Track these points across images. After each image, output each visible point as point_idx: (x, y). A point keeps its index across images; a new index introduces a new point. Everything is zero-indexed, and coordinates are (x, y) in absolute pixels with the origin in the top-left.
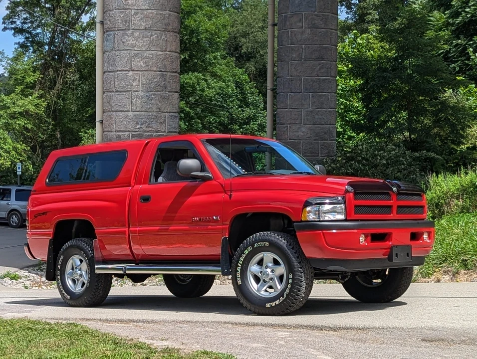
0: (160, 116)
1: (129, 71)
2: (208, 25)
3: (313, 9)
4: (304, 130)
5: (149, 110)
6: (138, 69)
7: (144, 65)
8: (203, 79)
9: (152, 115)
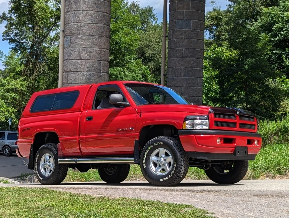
1: (79, 60)
2: (126, 39)
3: (190, 28)
5: (90, 83)
6: (84, 59)
7: (88, 56)
8: (122, 71)
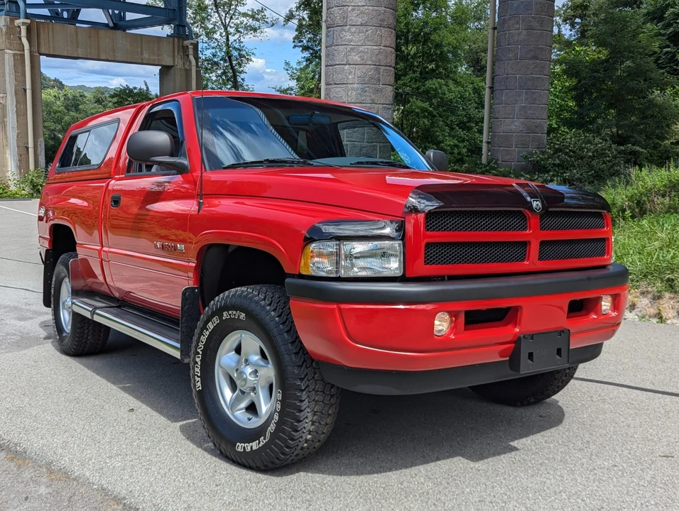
0: (374, 108)
1: (346, 65)
3: (530, 12)
4: (516, 124)
5: (363, 102)
6: (354, 63)
7: (360, 59)
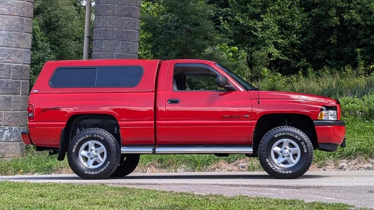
0: (18, 51)
5: (10, 46)
6: (2, 13)
7: (7, 11)
9: (12, 50)
